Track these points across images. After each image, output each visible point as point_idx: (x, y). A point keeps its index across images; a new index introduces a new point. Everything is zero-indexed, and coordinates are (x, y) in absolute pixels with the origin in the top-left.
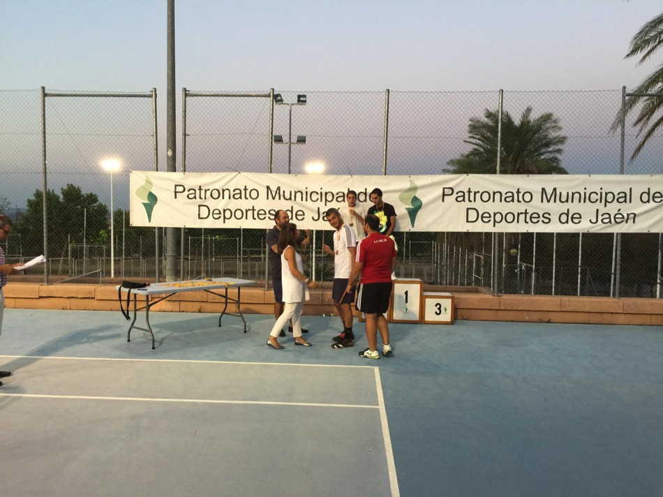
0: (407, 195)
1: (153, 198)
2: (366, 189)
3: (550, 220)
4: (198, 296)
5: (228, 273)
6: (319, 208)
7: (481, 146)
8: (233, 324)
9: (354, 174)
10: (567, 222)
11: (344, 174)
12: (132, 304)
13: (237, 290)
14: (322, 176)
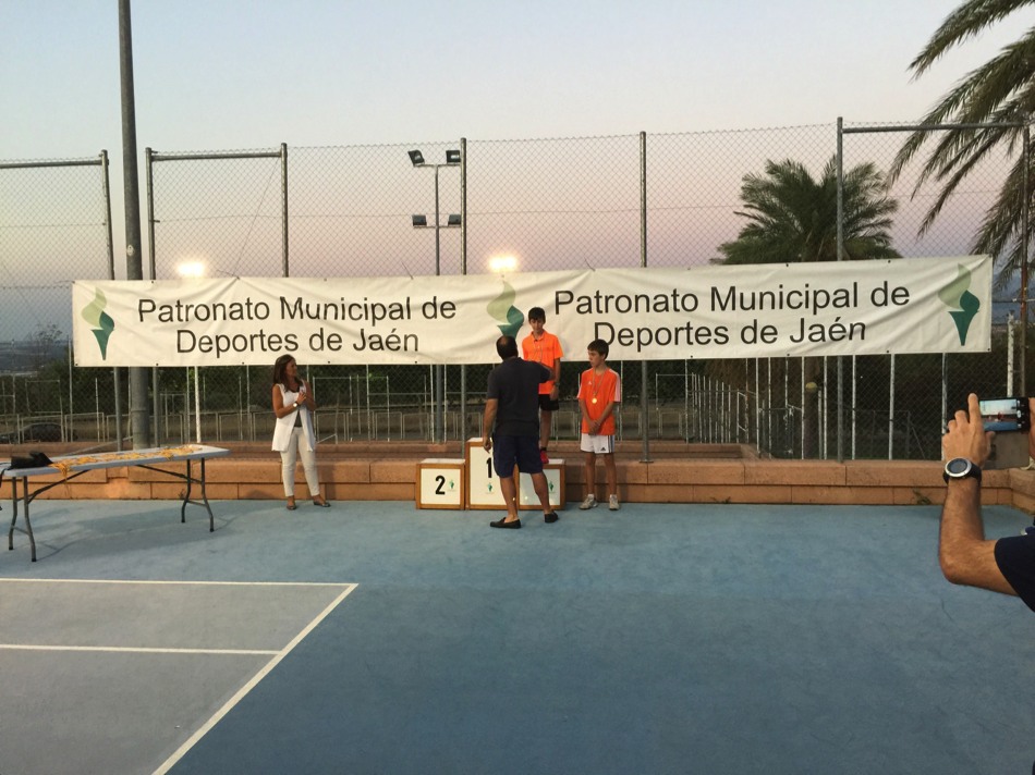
0: (499, 304)
1: (107, 322)
2: (435, 298)
3: (727, 338)
6: (362, 330)
7: (762, 220)
9: (414, 275)
10: (755, 341)
11: (401, 275)
14: (366, 280)
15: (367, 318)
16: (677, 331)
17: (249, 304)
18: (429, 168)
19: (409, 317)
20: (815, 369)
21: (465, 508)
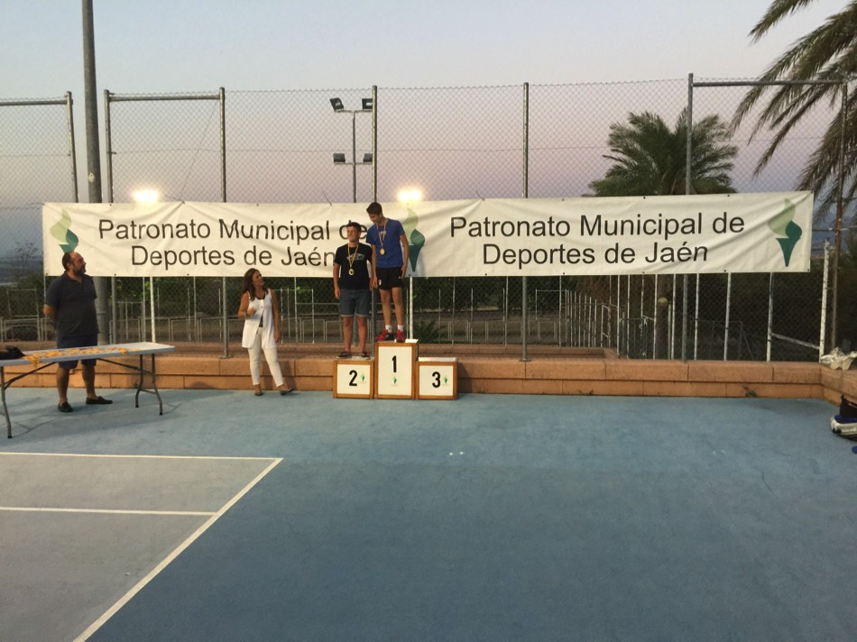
1: (72, 238)
3: (593, 258)
6: (289, 248)
7: (625, 162)
9: (333, 201)
10: (616, 261)
11: (322, 202)
14: (292, 206)
15: (292, 238)
16: (552, 252)
17: (192, 224)
18: (349, 114)
19: (328, 238)
20: (666, 285)
21: (373, 398)
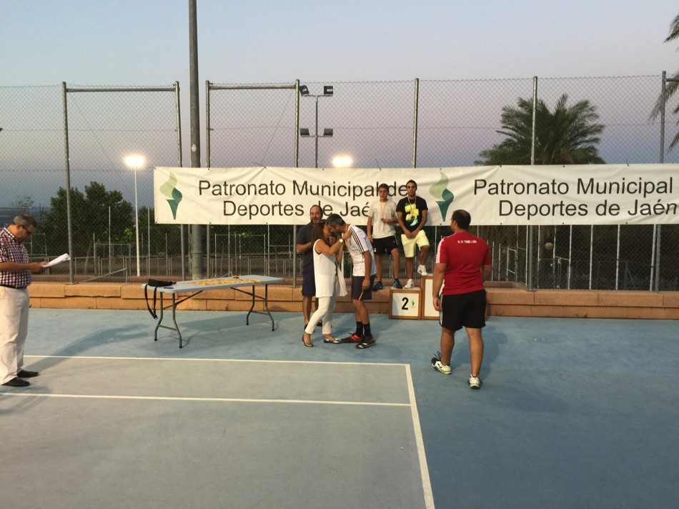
0: (437, 187)
1: (177, 195)
2: (395, 183)
3: (586, 211)
4: (225, 294)
5: (255, 271)
6: (347, 203)
7: (515, 136)
8: (261, 322)
9: (382, 167)
10: (605, 214)
11: (373, 167)
12: (158, 302)
13: (265, 288)
14: (350, 170)
15: (349, 195)
16: (554, 206)
17: (272, 184)
21: (421, 319)
